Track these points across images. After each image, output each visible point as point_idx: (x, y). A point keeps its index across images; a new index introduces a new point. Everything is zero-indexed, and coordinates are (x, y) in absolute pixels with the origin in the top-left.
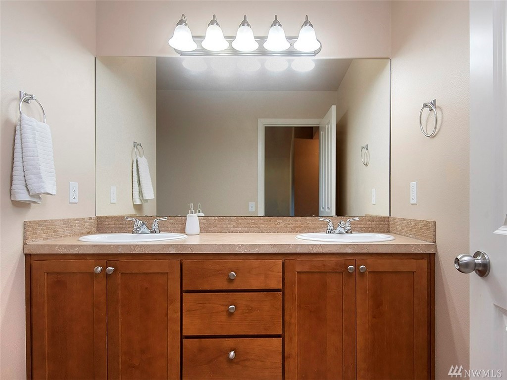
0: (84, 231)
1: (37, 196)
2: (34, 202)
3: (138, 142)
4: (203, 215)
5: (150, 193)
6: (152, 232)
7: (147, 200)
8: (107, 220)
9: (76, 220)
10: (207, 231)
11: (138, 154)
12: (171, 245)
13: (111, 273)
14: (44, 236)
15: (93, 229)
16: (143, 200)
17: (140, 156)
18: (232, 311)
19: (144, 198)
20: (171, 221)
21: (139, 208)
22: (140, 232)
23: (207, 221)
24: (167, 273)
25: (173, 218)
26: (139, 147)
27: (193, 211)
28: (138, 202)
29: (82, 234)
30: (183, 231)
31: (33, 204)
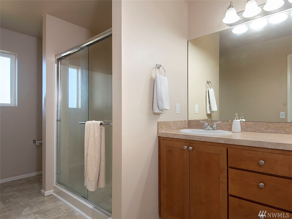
0: (182, 127)
1: (162, 110)
2: (161, 113)
3: (209, 81)
4: (244, 120)
5: (215, 108)
6: (213, 130)
7: (214, 111)
8: (192, 122)
9: (179, 121)
10: (246, 131)
11: (209, 86)
12: (221, 138)
13: (191, 150)
14: (165, 128)
15: (187, 126)
16: (211, 111)
17: (210, 88)
18: (261, 187)
19: (212, 111)
20: (224, 123)
21: (209, 116)
22: (207, 129)
23: (246, 124)
24: (219, 154)
25: (225, 122)
26: (209, 83)
27: (238, 118)
28: (209, 113)
29: (181, 129)
30: (230, 129)
31: (161, 114)
